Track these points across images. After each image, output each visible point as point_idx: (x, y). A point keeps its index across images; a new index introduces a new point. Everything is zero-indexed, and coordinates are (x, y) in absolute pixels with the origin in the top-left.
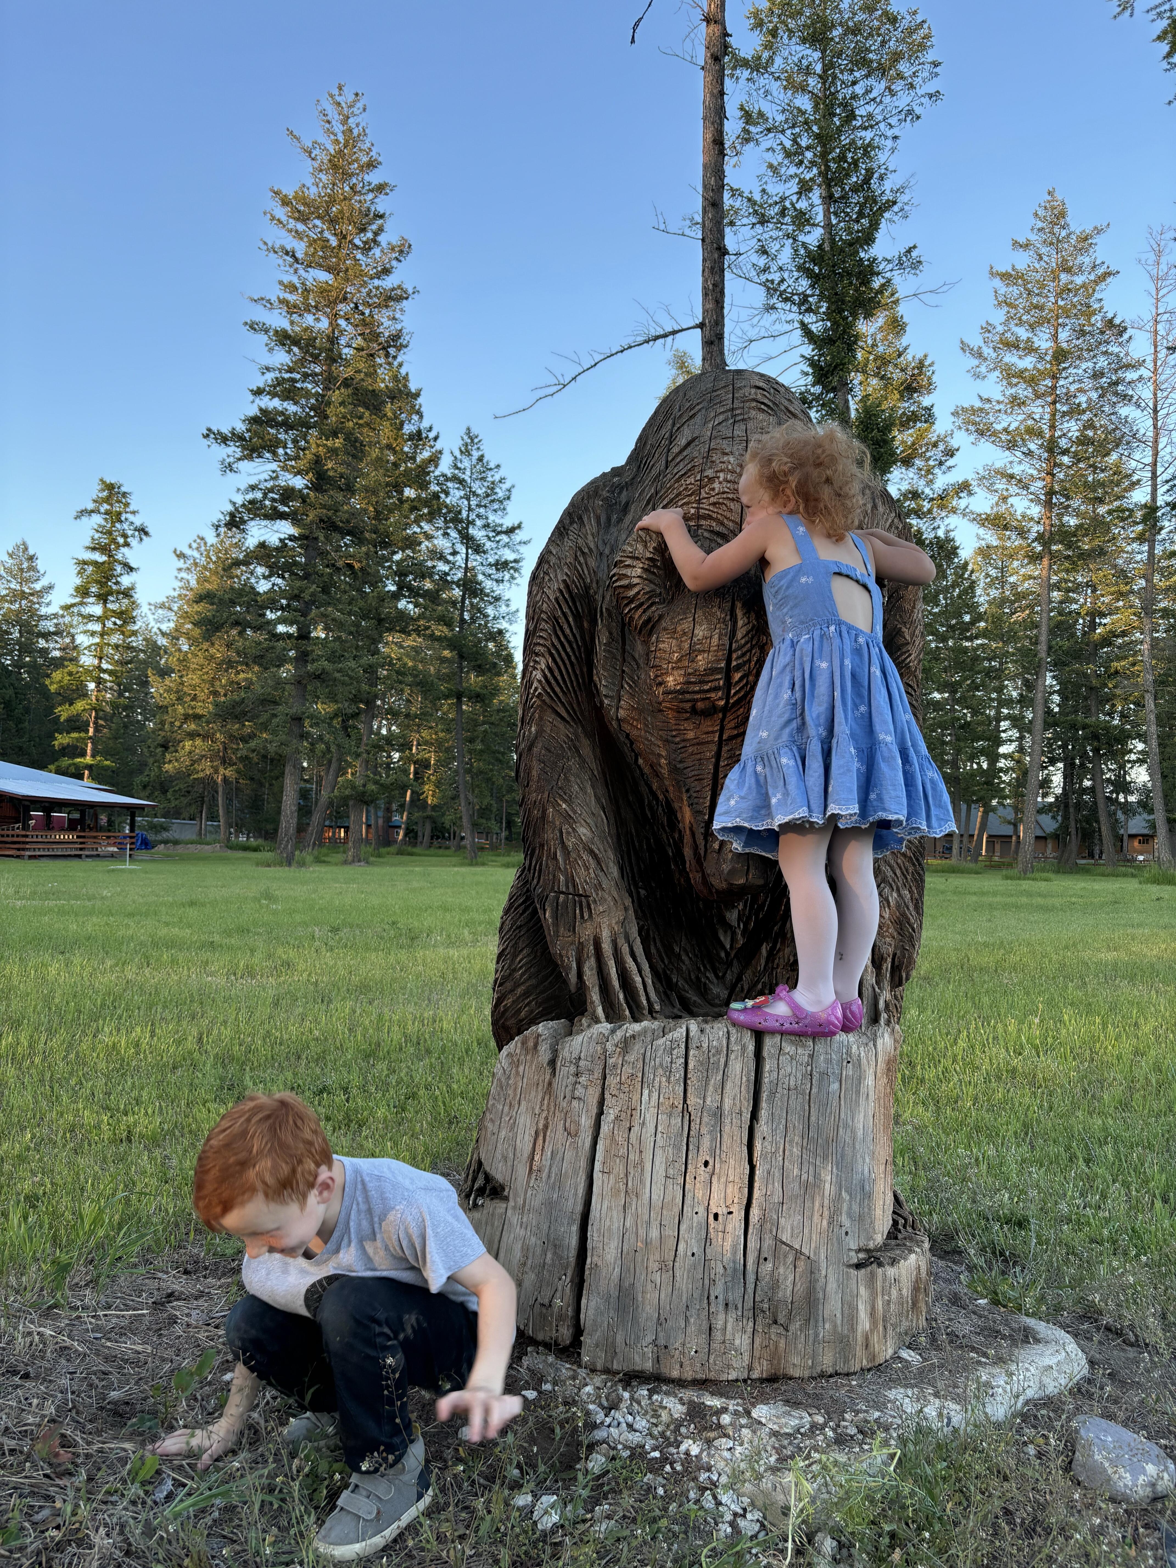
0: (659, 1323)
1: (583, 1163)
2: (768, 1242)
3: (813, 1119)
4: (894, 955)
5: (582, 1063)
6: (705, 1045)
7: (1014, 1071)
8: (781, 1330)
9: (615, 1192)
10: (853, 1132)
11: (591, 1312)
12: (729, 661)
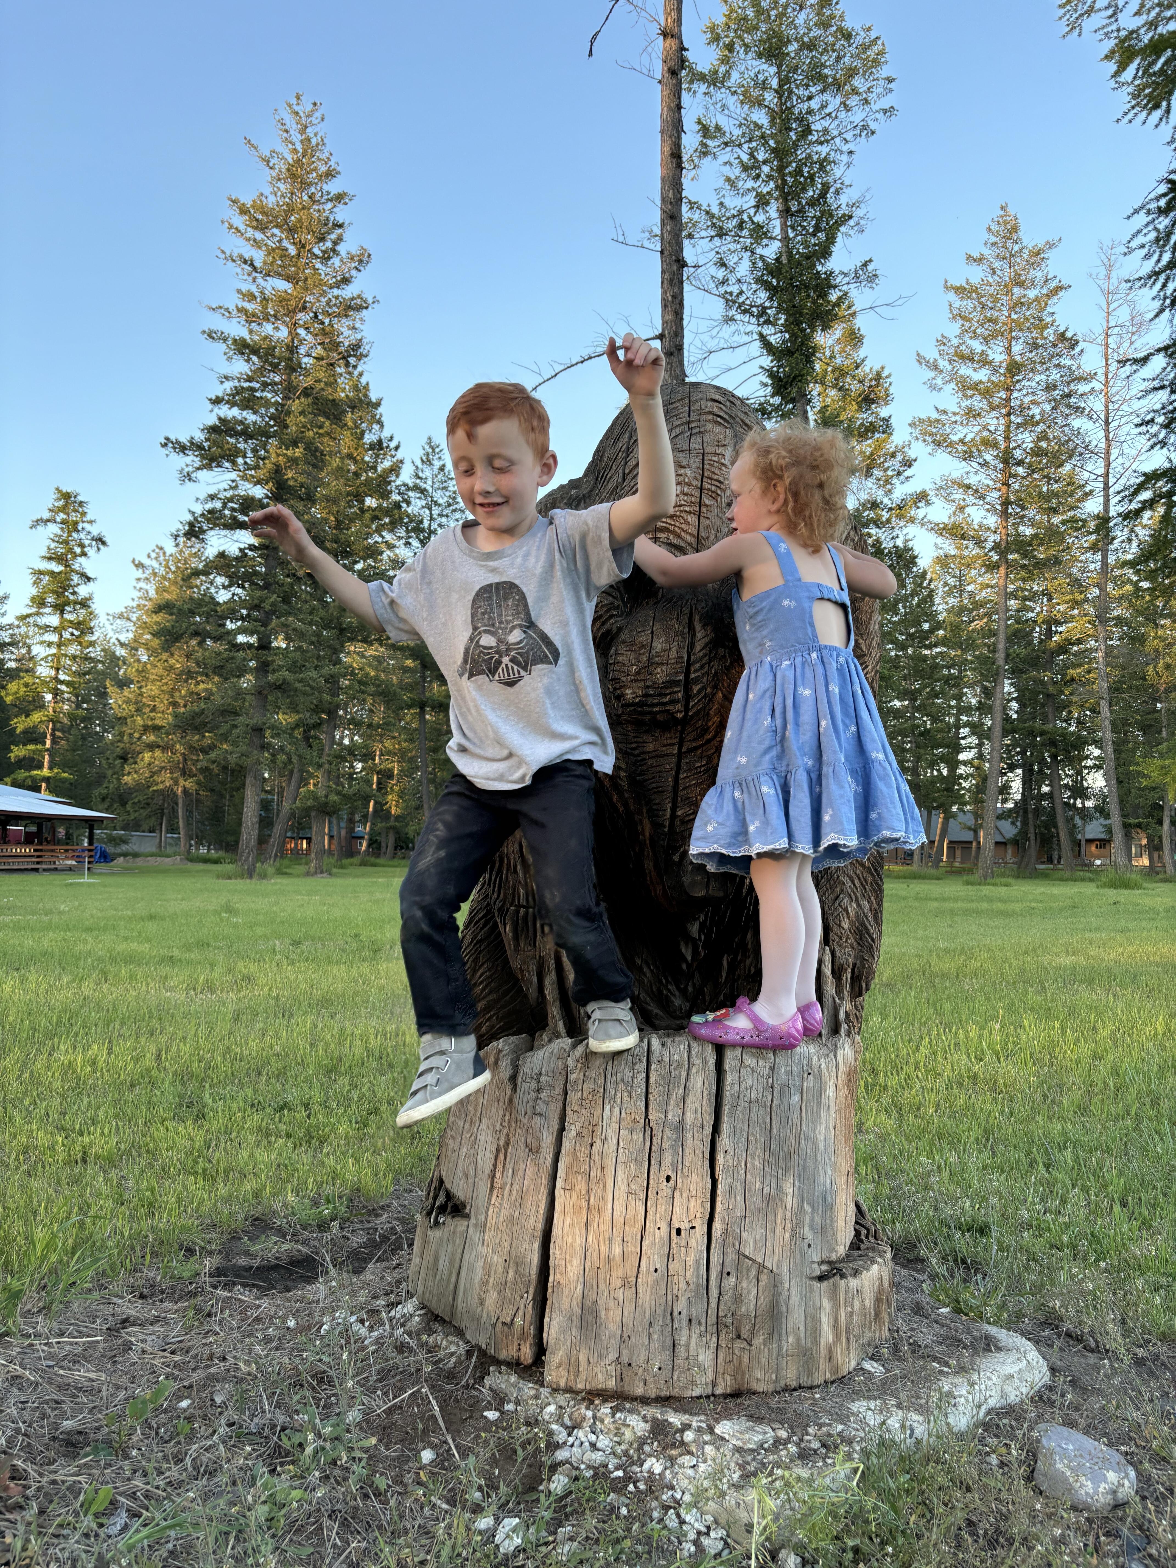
0: (622, 1340)
1: (544, 1180)
2: (731, 1256)
3: (775, 1131)
4: (854, 965)
5: (543, 1079)
6: (666, 1059)
7: (975, 1077)
8: (744, 1345)
9: (577, 1210)
10: (815, 1143)
11: (553, 1331)
12: (687, 674)
